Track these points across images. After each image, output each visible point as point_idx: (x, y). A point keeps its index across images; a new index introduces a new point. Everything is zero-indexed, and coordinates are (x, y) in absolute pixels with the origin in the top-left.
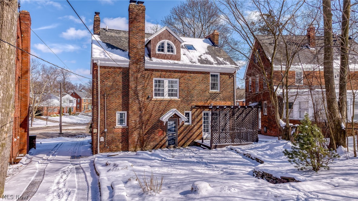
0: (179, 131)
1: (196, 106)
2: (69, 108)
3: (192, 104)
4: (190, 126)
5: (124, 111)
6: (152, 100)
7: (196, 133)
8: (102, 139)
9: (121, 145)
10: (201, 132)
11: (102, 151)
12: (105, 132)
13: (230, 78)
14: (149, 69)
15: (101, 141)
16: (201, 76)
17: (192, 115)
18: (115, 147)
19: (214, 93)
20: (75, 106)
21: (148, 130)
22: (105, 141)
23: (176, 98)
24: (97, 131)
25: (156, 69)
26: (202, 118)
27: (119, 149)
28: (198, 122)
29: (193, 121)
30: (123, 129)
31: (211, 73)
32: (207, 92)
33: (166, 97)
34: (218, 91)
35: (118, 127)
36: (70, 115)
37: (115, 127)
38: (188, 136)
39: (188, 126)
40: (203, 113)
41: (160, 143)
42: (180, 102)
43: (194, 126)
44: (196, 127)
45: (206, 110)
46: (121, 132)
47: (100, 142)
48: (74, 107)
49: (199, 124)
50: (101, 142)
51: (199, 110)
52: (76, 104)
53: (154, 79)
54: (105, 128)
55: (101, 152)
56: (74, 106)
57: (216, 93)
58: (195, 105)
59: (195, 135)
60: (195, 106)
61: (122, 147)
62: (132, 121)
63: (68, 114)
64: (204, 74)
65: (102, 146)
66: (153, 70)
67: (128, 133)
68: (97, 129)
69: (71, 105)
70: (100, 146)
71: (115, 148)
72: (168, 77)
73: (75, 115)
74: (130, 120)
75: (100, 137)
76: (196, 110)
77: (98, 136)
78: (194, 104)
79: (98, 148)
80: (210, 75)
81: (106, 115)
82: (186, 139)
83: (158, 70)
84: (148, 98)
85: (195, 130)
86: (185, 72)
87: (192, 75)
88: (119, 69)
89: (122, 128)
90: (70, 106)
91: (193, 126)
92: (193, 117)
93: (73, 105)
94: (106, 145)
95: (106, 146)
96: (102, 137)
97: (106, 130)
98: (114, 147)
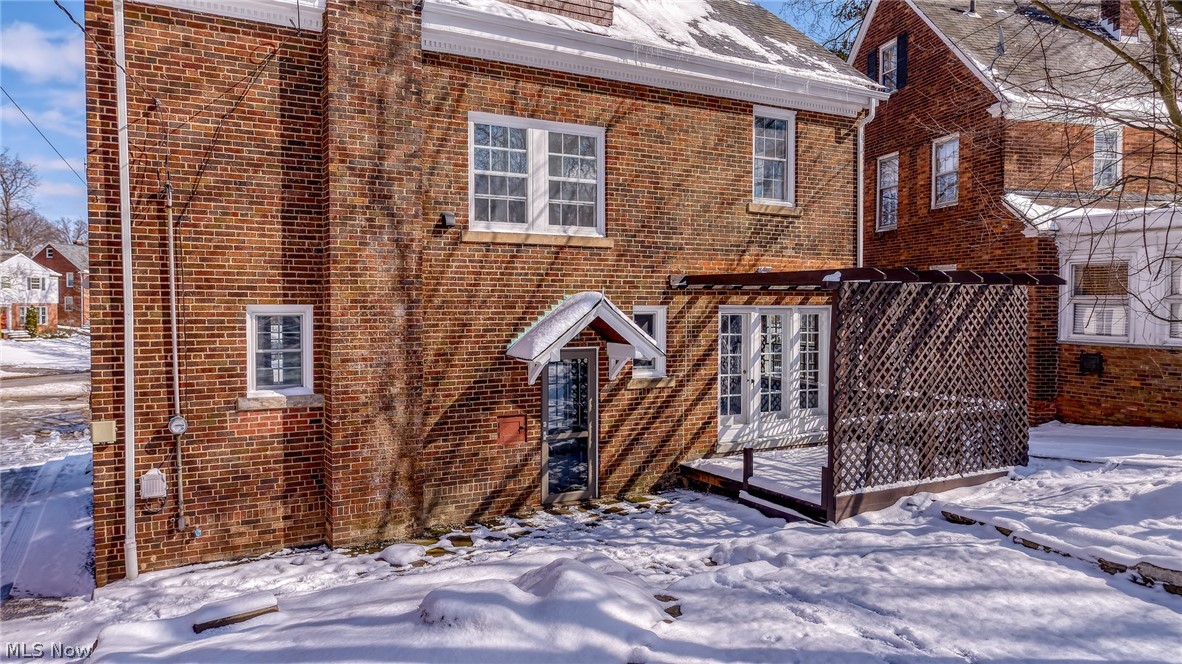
0: (606, 416)
1: (690, 279)
2: (28, 311)
3: (673, 266)
4: (660, 385)
5: (295, 302)
6: (465, 239)
7: (687, 424)
8: (156, 483)
9: (281, 512)
10: (713, 416)
11: (153, 558)
12: (172, 441)
13: (839, 140)
14: (446, 55)
15: (145, 495)
16: (710, 122)
17: (671, 327)
18: (243, 529)
19: (773, 216)
20: (56, 301)
21: (445, 416)
22: (176, 497)
23: (592, 234)
24: (121, 434)
25: (486, 62)
26: (716, 341)
27: (270, 537)
28: (697, 366)
29: (673, 359)
30: (290, 413)
31: (758, 111)
32: (739, 208)
33: (541, 227)
34: (789, 204)
35: (257, 405)
36: (33, 335)
37: (243, 404)
38: (651, 440)
39: (653, 386)
40: (720, 315)
41: (511, 486)
42: (611, 258)
43: (681, 384)
44: (689, 392)
45: (734, 298)
46: (279, 429)
47: (141, 503)
48: (49, 304)
49: (703, 372)
50: (150, 500)
51: (703, 301)
52: (57, 292)
53: (475, 117)
54: (171, 414)
55: (151, 567)
56: (49, 300)
57: (782, 213)
58: (685, 272)
59: (682, 431)
60: (686, 278)
61: (290, 523)
62: (351, 367)
63: (24, 333)
64: (726, 109)
65: (155, 526)
66: (466, 64)
67: (324, 437)
68: (119, 418)
69: (36, 298)
70: (139, 528)
71: (241, 534)
72: (553, 114)
73: (53, 337)
74: (335, 361)
75: (142, 468)
76: (687, 298)
77: (122, 461)
78: (679, 268)
79: (131, 543)
80: (753, 119)
81: (174, 325)
82: (639, 454)
83: (493, 64)
84: (442, 225)
85: (684, 408)
86: (639, 92)
87: (670, 109)
88: (255, 35)
89: (285, 410)
90: (34, 301)
91: (673, 384)
92: (677, 338)
93: (45, 297)
94: (184, 521)
95: (182, 526)
96: (154, 472)
97: (178, 426)
98: (233, 530)
